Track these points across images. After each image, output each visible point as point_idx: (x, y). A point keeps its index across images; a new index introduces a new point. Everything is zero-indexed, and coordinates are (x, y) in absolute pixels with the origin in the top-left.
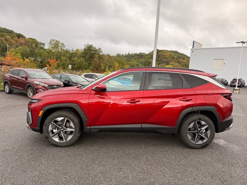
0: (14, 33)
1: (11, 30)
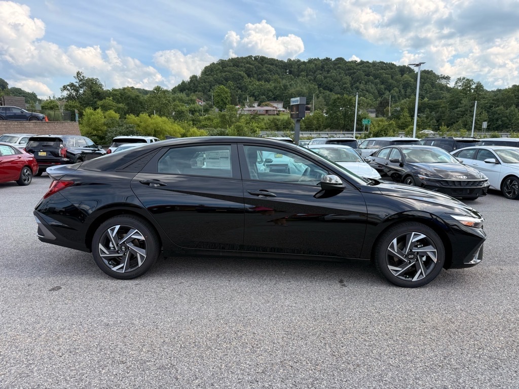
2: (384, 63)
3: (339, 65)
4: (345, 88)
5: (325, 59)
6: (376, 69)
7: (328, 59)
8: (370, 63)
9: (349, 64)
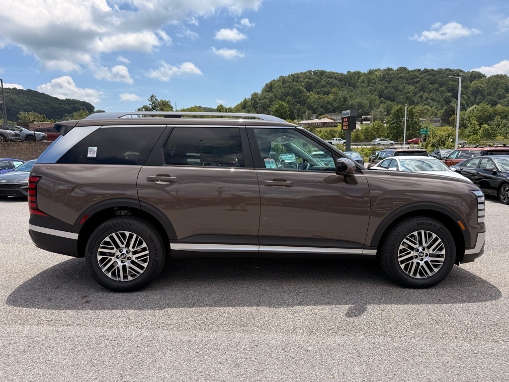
2: (451, 70)
3: (402, 75)
4: (407, 97)
5: (386, 70)
6: (442, 76)
7: (389, 69)
8: (435, 71)
9: (412, 73)
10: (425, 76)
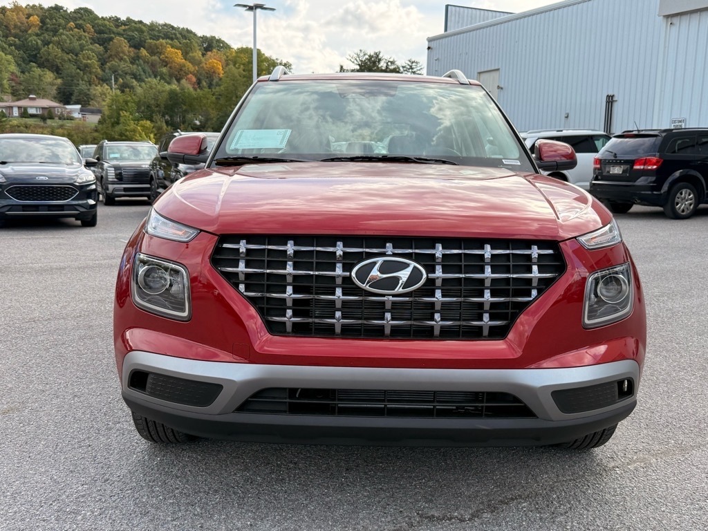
0: (195, 35)
1: (185, 27)
2: (172, 27)
3: (80, 22)
4: (86, 66)
5: (51, 7)
6: (155, 36)
7: (57, 8)
8: (145, 25)
9: (100, 22)
10: (124, 30)
